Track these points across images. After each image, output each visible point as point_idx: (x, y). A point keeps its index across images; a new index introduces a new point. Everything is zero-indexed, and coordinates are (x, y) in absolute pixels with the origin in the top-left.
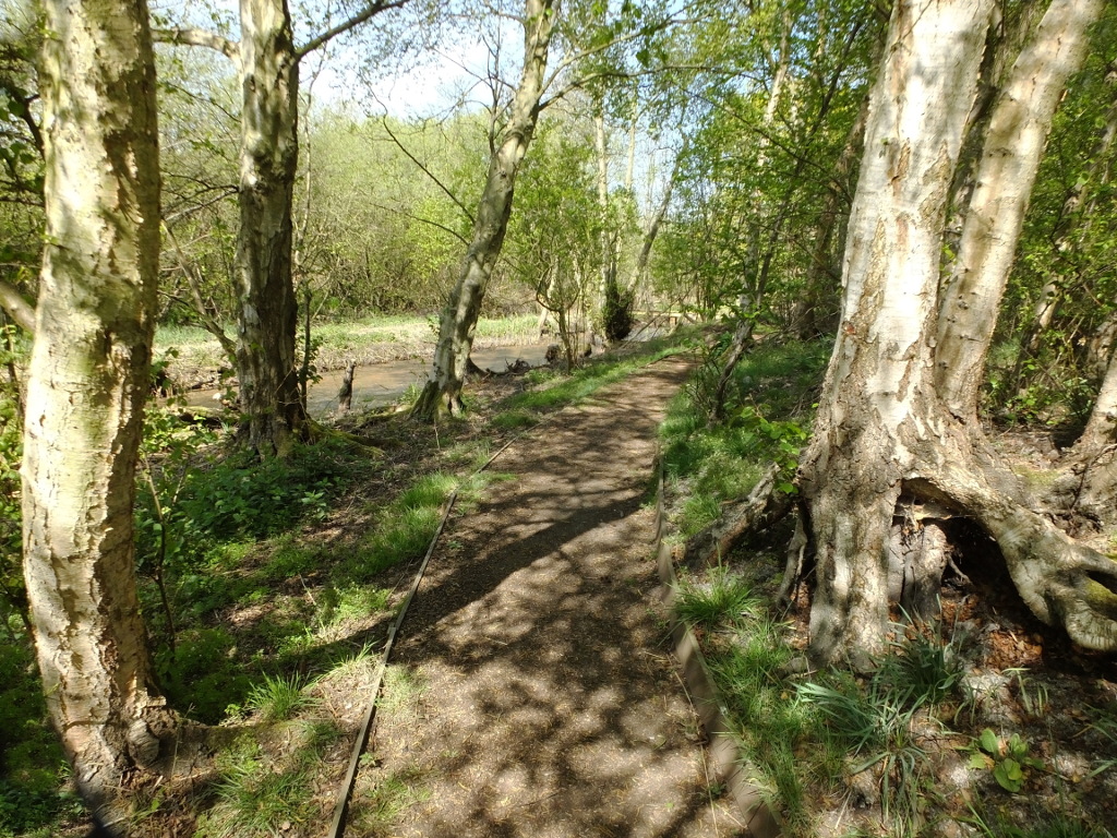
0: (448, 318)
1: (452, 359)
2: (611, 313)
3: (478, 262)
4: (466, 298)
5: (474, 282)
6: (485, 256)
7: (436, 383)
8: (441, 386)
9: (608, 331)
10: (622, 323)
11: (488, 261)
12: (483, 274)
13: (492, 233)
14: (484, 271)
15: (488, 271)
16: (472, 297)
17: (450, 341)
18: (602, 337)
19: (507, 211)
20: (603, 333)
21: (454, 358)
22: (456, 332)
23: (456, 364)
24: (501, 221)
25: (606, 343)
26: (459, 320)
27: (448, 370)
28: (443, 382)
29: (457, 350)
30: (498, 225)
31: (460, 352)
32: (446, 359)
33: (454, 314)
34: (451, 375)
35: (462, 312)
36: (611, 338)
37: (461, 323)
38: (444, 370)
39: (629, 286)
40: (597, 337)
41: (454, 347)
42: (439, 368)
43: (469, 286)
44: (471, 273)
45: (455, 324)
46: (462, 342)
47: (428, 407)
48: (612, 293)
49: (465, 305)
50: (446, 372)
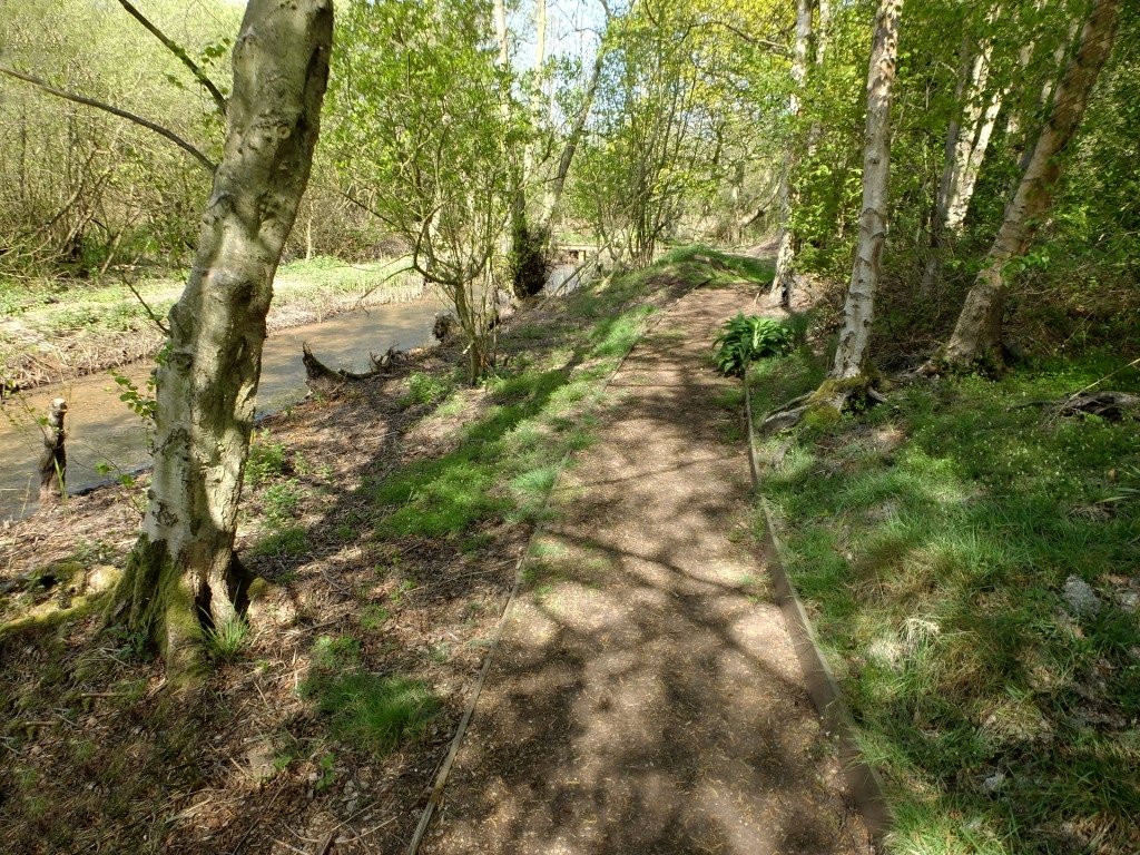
0: (172, 374)
1: (195, 483)
2: (521, 260)
3: (243, 220)
4: (215, 319)
5: (232, 276)
6: (261, 199)
7: (161, 546)
8: (173, 550)
9: (517, 284)
10: (535, 273)
11: (270, 216)
12: (258, 251)
13: (274, 133)
14: (262, 242)
15: (275, 243)
16: (233, 316)
17: (185, 437)
18: (509, 294)
19: (316, 68)
20: (511, 287)
21: (203, 477)
22: (197, 416)
23: (211, 493)
24: (301, 99)
25: (515, 301)
26: (201, 382)
27: (191, 512)
28: (177, 539)
29: (206, 459)
30: (292, 111)
31: (216, 458)
32: (177, 482)
33: (186, 364)
34: (200, 519)
35: (208, 359)
36: (521, 295)
37: (211, 387)
38: (178, 508)
39: (542, 221)
40: (501, 293)
41: (196, 452)
42: (163, 506)
43: (219, 286)
44: (225, 250)
45: (191, 392)
46: (219, 434)
47: (144, 605)
48: (521, 234)
49: (215, 339)
50: (182, 517)
